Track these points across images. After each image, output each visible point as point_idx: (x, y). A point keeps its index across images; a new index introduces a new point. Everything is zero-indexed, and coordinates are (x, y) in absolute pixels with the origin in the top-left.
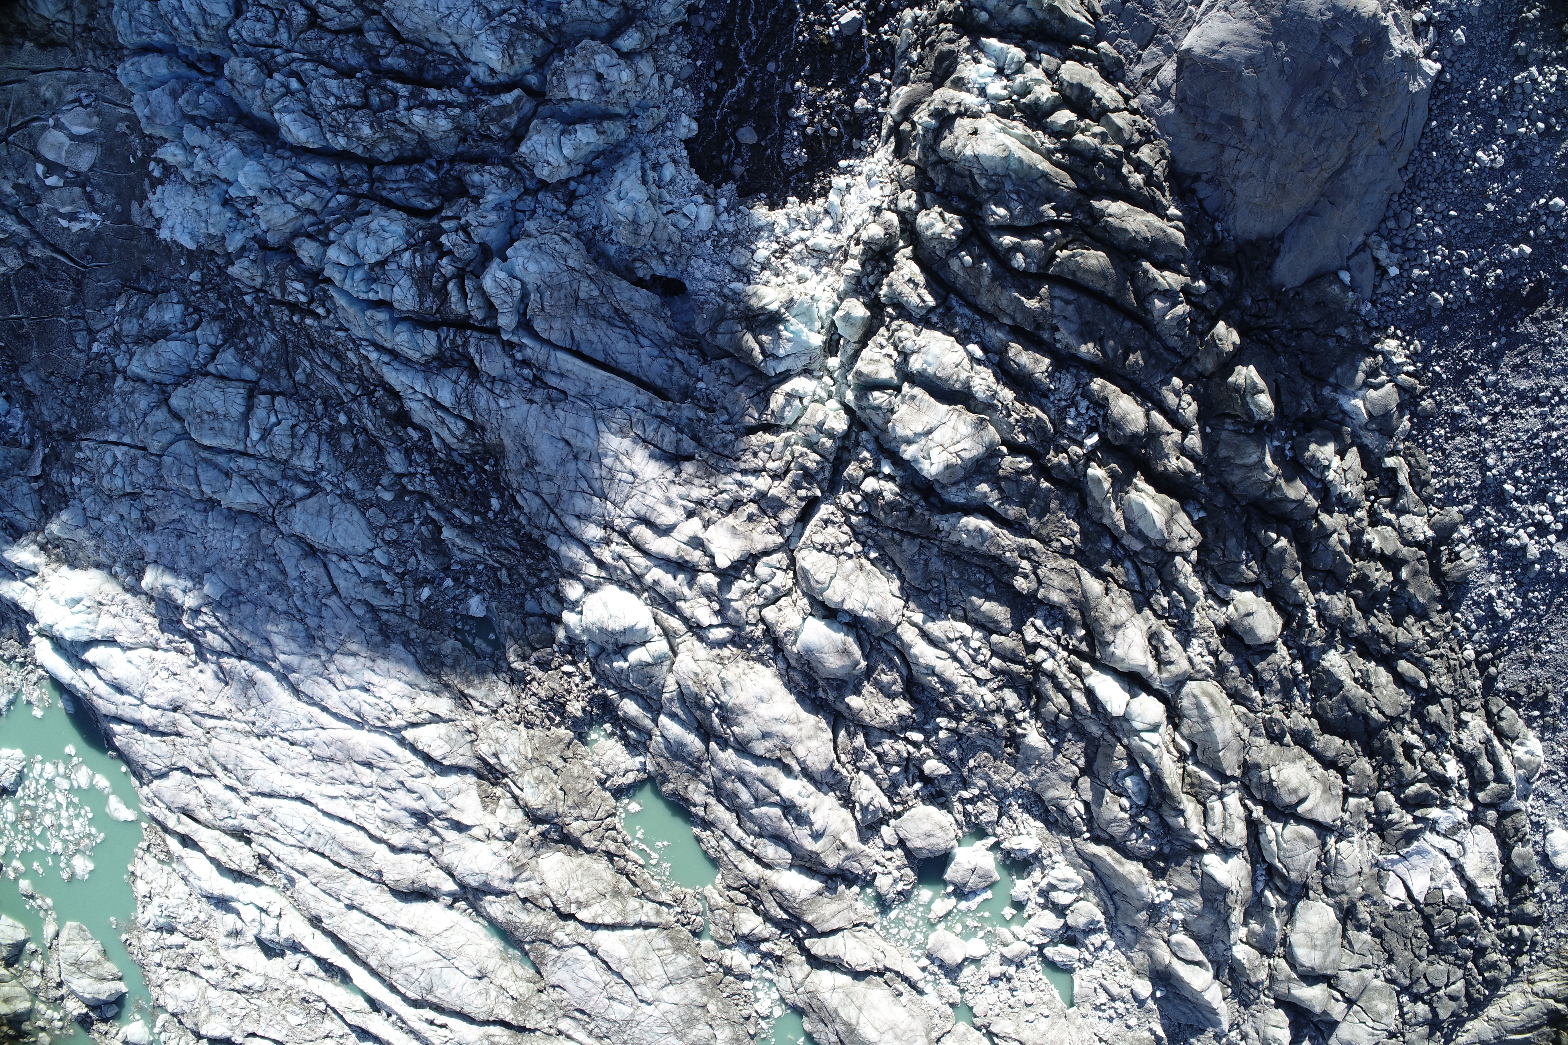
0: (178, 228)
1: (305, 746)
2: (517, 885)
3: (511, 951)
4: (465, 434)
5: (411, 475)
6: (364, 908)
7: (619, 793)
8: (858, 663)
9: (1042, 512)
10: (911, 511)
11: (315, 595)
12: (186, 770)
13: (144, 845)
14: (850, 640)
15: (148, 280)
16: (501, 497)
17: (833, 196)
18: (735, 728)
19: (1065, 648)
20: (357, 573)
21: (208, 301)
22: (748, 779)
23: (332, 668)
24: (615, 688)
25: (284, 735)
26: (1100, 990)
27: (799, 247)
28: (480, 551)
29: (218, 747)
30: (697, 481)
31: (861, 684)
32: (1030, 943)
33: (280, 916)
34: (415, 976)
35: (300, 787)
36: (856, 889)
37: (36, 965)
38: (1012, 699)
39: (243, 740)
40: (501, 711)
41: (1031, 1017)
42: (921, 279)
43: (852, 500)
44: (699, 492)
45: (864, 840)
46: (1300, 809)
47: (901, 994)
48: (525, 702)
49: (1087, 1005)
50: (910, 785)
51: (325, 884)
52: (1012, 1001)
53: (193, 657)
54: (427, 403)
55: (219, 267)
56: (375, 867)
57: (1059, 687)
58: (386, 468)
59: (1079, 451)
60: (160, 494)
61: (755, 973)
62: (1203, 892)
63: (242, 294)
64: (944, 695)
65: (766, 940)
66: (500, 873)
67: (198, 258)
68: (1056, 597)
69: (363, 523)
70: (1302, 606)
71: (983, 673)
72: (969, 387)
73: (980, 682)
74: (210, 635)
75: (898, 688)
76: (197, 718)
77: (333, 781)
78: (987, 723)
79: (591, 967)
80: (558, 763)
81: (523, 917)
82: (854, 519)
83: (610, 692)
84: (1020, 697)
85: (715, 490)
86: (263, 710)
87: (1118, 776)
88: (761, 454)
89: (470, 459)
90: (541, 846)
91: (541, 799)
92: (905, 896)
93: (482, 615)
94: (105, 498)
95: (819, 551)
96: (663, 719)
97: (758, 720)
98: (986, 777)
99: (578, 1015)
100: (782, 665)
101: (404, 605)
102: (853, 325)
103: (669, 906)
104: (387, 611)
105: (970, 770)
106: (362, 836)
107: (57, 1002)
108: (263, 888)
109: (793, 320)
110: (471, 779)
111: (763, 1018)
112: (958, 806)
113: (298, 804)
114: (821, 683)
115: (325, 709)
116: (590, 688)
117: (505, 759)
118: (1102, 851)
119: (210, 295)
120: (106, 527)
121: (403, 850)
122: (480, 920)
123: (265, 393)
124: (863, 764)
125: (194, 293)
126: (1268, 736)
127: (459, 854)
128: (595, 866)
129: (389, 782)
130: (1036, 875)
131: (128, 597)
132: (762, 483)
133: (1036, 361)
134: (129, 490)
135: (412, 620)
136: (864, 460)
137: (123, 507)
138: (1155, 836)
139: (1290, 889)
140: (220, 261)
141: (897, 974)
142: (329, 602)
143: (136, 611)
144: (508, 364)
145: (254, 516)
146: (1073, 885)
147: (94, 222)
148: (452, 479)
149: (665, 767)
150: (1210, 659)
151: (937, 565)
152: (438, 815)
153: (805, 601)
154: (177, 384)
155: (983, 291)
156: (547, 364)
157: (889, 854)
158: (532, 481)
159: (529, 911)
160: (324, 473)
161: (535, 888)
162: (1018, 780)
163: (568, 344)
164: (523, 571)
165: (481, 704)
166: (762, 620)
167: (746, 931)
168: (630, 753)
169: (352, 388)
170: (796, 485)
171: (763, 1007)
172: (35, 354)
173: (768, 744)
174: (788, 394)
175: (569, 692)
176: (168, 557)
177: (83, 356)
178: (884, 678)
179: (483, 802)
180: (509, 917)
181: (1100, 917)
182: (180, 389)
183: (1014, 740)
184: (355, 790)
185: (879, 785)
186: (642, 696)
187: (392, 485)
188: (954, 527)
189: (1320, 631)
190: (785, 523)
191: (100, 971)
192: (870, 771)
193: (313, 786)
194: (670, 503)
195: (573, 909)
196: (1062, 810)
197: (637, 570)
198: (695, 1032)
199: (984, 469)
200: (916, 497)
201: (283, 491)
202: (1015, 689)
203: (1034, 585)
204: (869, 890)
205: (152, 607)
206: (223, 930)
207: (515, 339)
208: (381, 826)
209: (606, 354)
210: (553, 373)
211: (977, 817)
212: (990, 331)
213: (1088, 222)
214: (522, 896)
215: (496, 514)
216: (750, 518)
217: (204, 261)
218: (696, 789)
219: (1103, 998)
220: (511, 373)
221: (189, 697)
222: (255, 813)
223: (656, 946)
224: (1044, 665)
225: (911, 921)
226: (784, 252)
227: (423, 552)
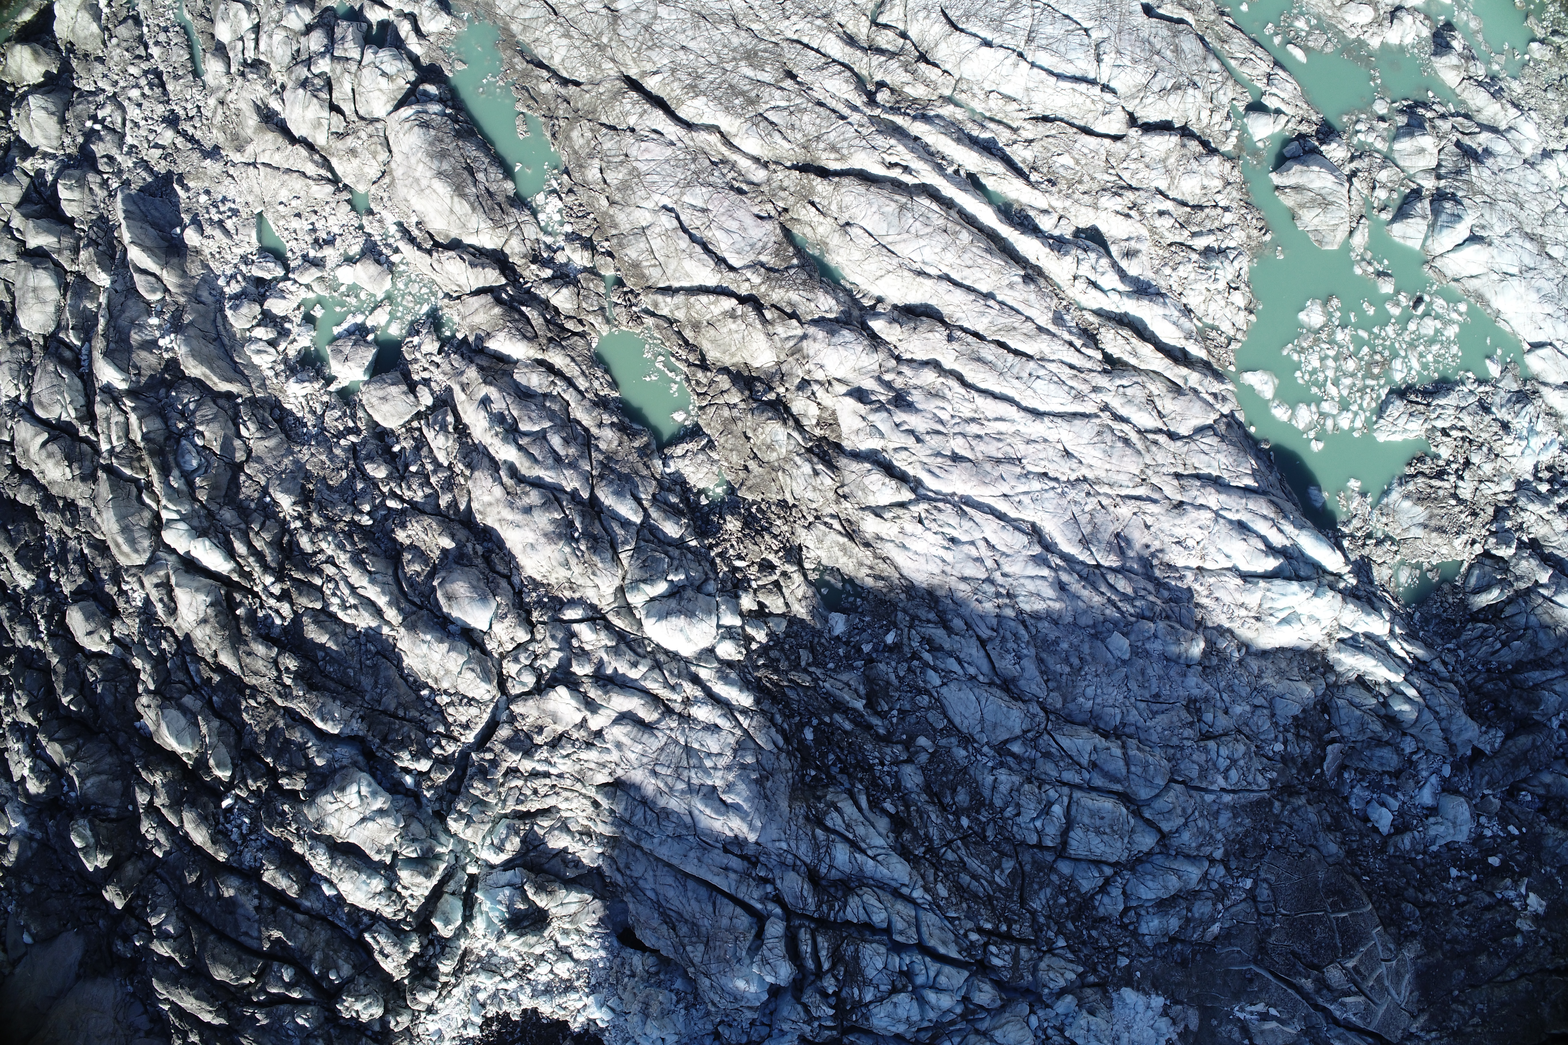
0: (1141, 1008)
1: (1029, 472)
2: (799, 332)
3: (817, 253)
4: (826, 813)
5: (896, 762)
6: (972, 297)
7: (694, 432)
8: (440, 584)
9: (273, 733)
10: (385, 740)
11: (1004, 639)
12: (1173, 436)
13: (1234, 346)
14: (445, 610)
15: (1181, 954)
16: (802, 741)
17: (479, 1021)
18: (558, 516)
19: (256, 595)
20: (960, 661)
21: (1109, 937)
22: (550, 461)
23: (989, 563)
24: (689, 548)
25: (1053, 484)
26: (233, 231)
27: (508, 974)
28: (827, 685)
29: (1132, 465)
30: (593, 766)
31: (441, 560)
32: (295, 282)
33: (1075, 278)
34: (918, 224)
35: (1037, 429)
36: (460, 336)
37: (1381, 194)
38: (304, 542)
39: (1102, 475)
40: (811, 519)
41: (294, 203)
42: (378, 957)
43: (442, 748)
44: (592, 755)
45: (449, 389)
46: (45, 436)
47: (418, 223)
48: (785, 528)
49: (244, 216)
50: (403, 448)
51: (1016, 321)
52: (314, 218)
53: (1155, 562)
54: (863, 845)
55: (1095, 971)
56: (955, 345)
57: (259, 556)
58: (923, 769)
59: (238, 792)
60: (1175, 741)
61: (561, 241)
62: (129, 349)
63: (1068, 947)
64: (363, 551)
65: (546, 280)
66: (817, 346)
67: (1121, 978)
68: (260, 649)
69: (951, 713)
70: (50, 635)
71: (330, 570)
72: (331, 858)
73: (331, 561)
74: (1129, 591)
75: (407, 556)
76: (1155, 496)
77: (999, 437)
78: (327, 518)
79: (724, 245)
80: (752, 465)
81: (794, 296)
82: (441, 729)
83: (694, 543)
84: (298, 544)
85: (574, 757)
86: (1076, 510)
87: (204, 469)
88: (529, 792)
89: (832, 780)
90: (773, 375)
91: (768, 429)
92: (413, 331)
93: (833, 614)
94: (1246, 730)
95: (473, 699)
96: (637, 519)
97: (534, 527)
98: (332, 457)
99: (745, 187)
100: (516, 580)
101: (911, 627)
102: (444, 913)
103: (647, 312)
104: (929, 621)
105: (347, 466)
106: (970, 377)
107: (1360, 153)
108: (1095, 307)
109: (496, 921)
110: (847, 445)
111: (554, 191)
112: (362, 426)
113: (1042, 408)
114: (479, 561)
115: (1001, 516)
116: (717, 545)
117: (807, 468)
118: (223, 387)
119: (1106, 944)
120: (1246, 699)
121: (926, 363)
122: (848, 286)
123: (1048, 848)
124: (442, 475)
125: (1125, 944)
126: (76, 506)
127: (860, 364)
128: (718, 355)
129: (934, 442)
130: (292, 353)
131: (1227, 625)
132: (527, 765)
133: (274, 879)
134: (1212, 744)
135: (905, 611)
136: (429, 788)
137: (1223, 722)
138: (172, 406)
139: (57, 348)
140: (1092, 979)
141: (420, 248)
142: (989, 633)
143: (1219, 611)
144: (778, 882)
145: (1070, 720)
146: (253, 347)
147: (1242, 1010)
148: (851, 760)
149: (641, 465)
150: (125, 587)
151: (366, 682)
152: (881, 407)
153: (489, 647)
154: (1150, 853)
155: (322, 944)
156: (739, 882)
157: (426, 375)
158: (764, 762)
159: (790, 303)
160: (990, 764)
161: (780, 330)
162: (305, 454)
163: (720, 899)
164: (783, 665)
165: (830, 527)
166: (531, 626)
167: (565, 291)
168: (681, 475)
169: (950, 856)
170: (494, 763)
171: (554, 204)
172: (1321, 875)
173: (527, 501)
174: (502, 851)
175: (739, 540)
176: (1172, 673)
177: (1263, 875)
178: (417, 567)
179: (836, 419)
180: (810, 296)
181: (229, 313)
182: (1145, 849)
183: (304, 498)
184: (974, 429)
185: (431, 451)
186: (659, 540)
187: (917, 752)
188: (346, 723)
189: (35, 610)
190: (506, 726)
191: (1299, 198)
192: (438, 465)
193: (1023, 429)
194: (619, 745)
195: (740, 309)
196: (263, 426)
197: (656, 674)
198: (620, 176)
199: (318, 778)
200: (379, 754)
201: (1035, 747)
202: (301, 550)
203: (281, 660)
204: (448, 333)
205: (1199, 614)
206: (1143, 258)
207: (771, 906)
208: (946, 391)
209: (685, 886)
210: (735, 872)
211: (345, 413)
212: (318, 905)
213: (231, 1005)
214: (794, 322)
215: (809, 723)
216: (540, 730)
217: (1114, 975)
218: (610, 442)
219: (229, 224)
220: (777, 872)
221: (1162, 518)
222: (1093, 395)
223: (659, 269)
224: (272, 579)
225: (408, 302)
226: (523, 970)
227: (888, 683)
